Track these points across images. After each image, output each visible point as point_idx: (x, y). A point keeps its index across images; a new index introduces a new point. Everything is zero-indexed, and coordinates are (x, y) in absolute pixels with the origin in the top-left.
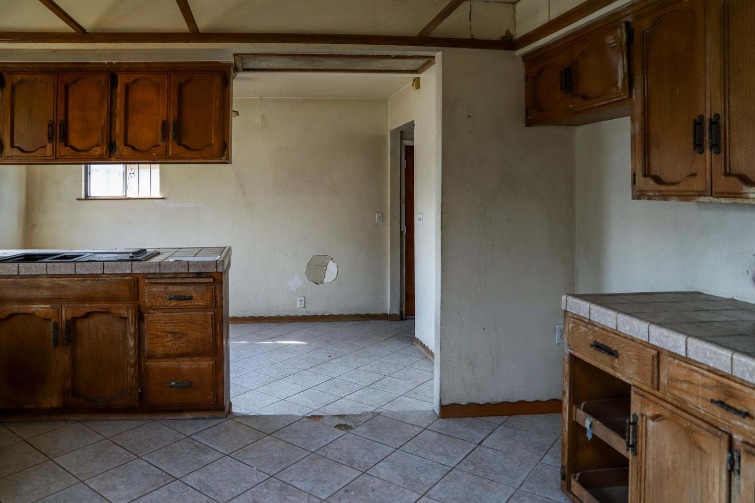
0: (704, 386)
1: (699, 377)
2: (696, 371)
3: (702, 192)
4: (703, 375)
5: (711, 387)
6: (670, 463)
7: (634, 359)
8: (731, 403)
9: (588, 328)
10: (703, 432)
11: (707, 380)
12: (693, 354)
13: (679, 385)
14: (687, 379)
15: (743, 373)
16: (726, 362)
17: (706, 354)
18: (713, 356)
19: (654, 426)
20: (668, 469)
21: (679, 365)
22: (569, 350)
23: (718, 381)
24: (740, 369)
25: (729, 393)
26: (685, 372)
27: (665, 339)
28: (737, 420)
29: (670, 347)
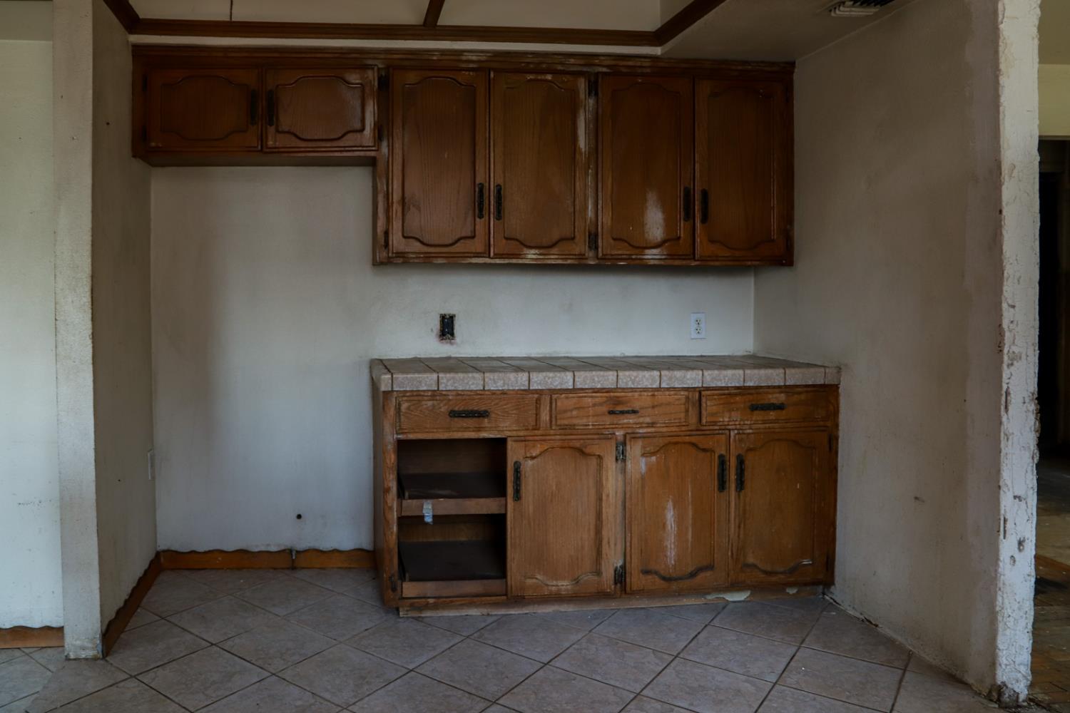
0: (594, 405)
1: (590, 400)
2: (585, 397)
3: (481, 253)
4: (592, 397)
5: (601, 404)
6: (554, 488)
7: (512, 410)
8: (619, 408)
9: (436, 400)
10: (596, 442)
11: (597, 400)
12: (580, 384)
13: (569, 414)
14: (578, 406)
15: (627, 383)
16: (612, 380)
17: (594, 379)
18: (601, 379)
19: (533, 465)
20: (552, 493)
21: (567, 398)
22: (395, 436)
23: (607, 397)
24: (625, 381)
25: (618, 401)
26: (575, 400)
27: (549, 381)
28: (624, 419)
29: (557, 385)
